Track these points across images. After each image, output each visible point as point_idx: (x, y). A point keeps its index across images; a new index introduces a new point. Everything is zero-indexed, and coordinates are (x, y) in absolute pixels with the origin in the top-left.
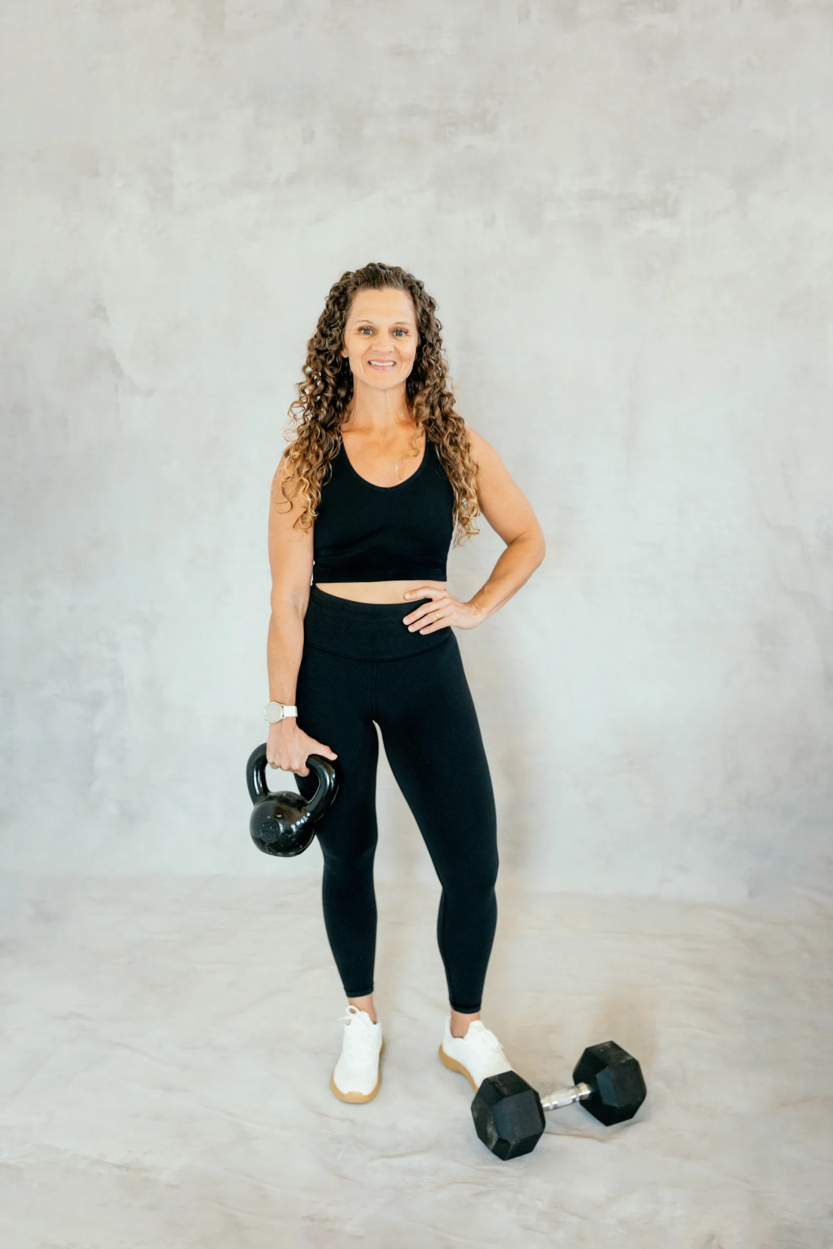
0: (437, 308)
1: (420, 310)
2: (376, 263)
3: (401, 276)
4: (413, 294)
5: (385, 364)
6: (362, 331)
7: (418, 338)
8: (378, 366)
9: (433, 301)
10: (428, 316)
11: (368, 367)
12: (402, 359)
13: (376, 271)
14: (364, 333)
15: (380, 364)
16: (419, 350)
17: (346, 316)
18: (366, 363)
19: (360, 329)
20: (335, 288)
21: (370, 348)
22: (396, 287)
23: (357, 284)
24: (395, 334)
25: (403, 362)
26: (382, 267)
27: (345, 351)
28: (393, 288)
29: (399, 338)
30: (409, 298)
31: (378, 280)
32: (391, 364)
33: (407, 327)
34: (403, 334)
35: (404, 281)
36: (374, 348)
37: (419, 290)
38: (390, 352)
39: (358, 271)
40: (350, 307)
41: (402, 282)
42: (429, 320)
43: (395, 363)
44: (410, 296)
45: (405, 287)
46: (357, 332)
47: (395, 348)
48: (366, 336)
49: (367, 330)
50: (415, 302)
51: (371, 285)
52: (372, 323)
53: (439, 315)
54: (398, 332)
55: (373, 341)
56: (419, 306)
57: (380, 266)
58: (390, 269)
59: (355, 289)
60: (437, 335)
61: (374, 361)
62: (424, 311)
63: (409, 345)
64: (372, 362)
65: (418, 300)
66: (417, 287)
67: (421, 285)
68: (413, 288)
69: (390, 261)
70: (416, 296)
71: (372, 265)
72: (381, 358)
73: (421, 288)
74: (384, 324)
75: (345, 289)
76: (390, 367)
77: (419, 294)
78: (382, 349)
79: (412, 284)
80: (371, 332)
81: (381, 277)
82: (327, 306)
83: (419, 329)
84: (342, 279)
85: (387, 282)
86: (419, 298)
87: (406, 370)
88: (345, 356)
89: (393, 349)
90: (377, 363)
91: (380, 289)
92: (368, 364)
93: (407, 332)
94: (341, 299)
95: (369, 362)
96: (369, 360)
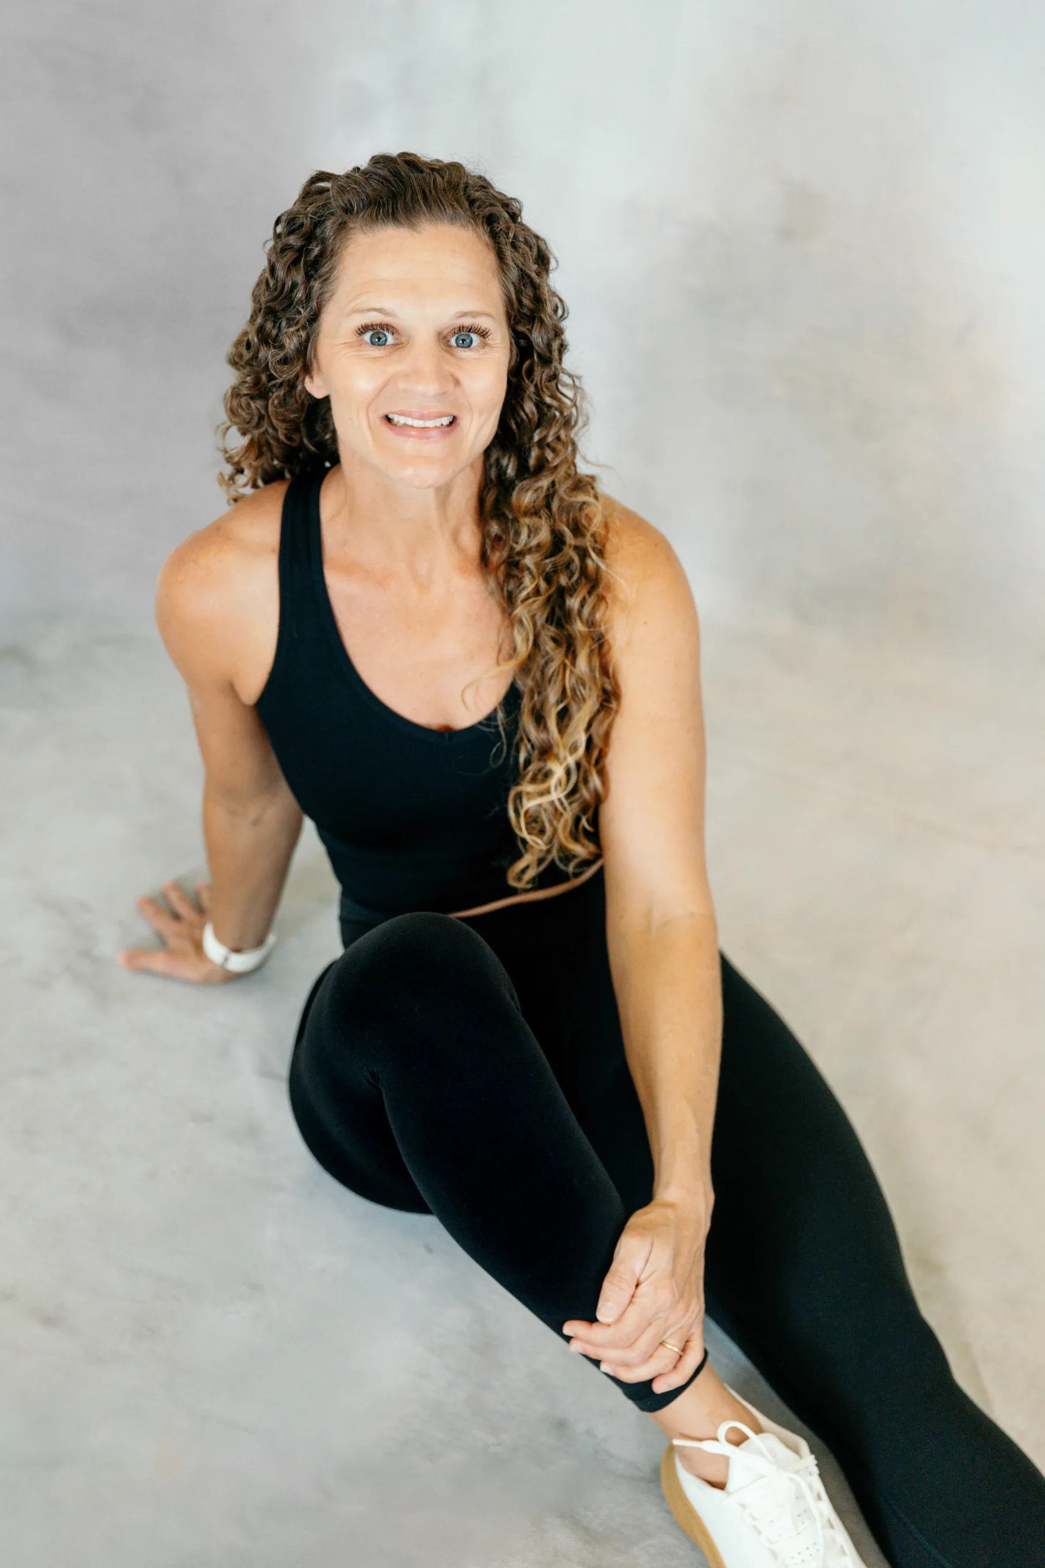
1: (514, 274)
3: (462, 187)
4: (494, 235)
5: (427, 423)
6: (367, 337)
7: (511, 343)
8: (412, 427)
9: (543, 247)
10: (535, 287)
11: (385, 429)
12: (469, 407)
13: (396, 174)
14: (373, 343)
15: (415, 423)
17: (321, 293)
18: (378, 421)
19: (361, 331)
20: (290, 222)
21: (388, 383)
22: (450, 218)
23: (348, 210)
24: (453, 345)
25: (475, 413)
26: (412, 163)
27: (317, 380)
28: (446, 222)
29: (464, 353)
30: (487, 245)
31: (405, 204)
32: (446, 421)
33: (483, 323)
34: (475, 338)
35: (472, 202)
36: (399, 384)
37: (509, 221)
40: (330, 272)
41: (467, 204)
43: (455, 419)
44: (486, 238)
45: (475, 216)
46: (353, 338)
47: (455, 381)
48: (377, 352)
49: (380, 335)
50: (500, 256)
51: (387, 215)
52: (394, 315)
54: (460, 338)
55: (397, 365)
56: (511, 264)
57: (407, 162)
58: (434, 168)
59: (342, 226)
61: (401, 414)
62: (524, 276)
63: (490, 368)
64: (396, 418)
65: (508, 251)
66: (504, 213)
68: (496, 218)
70: (502, 240)
71: (386, 160)
72: (418, 408)
73: (514, 217)
74: (425, 319)
75: (317, 222)
76: (442, 430)
77: (511, 235)
78: (419, 385)
79: (492, 207)
80: (390, 339)
81: (414, 192)
82: (272, 269)
83: (513, 323)
85: (430, 208)
86: (514, 246)
88: (318, 394)
89: (447, 383)
90: (410, 422)
91: (412, 226)
92: (385, 421)
93: (483, 334)
94: (308, 252)
95: (387, 419)
96: (385, 411)
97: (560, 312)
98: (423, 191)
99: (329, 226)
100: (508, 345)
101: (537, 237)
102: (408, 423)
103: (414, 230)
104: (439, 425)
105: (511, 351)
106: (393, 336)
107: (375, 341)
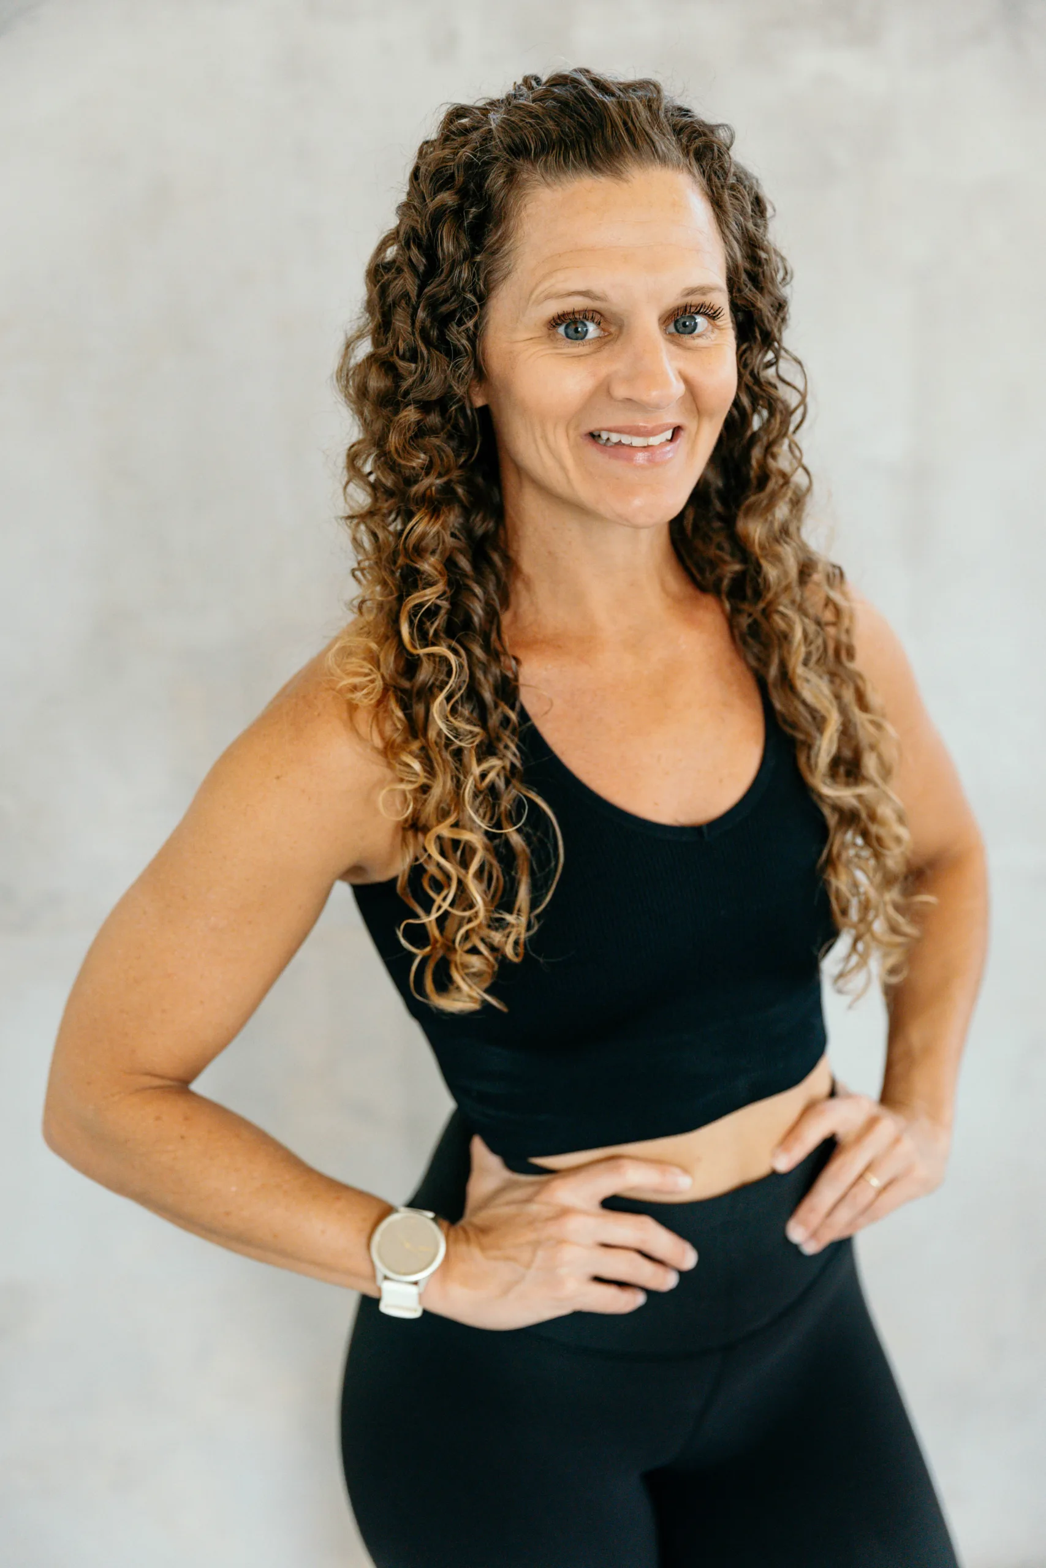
1: (735, 229)
3: (661, 112)
4: (708, 176)
5: (649, 440)
6: (561, 330)
8: (630, 446)
11: (592, 452)
12: (695, 413)
14: (570, 337)
15: (638, 441)
17: (492, 271)
18: (581, 439)
19: (553, 321)
21: (604, 390)
22: (664, 159)
23: (520, 153)
24: (677, 329)
25: (701, 419)
26: (597, 85)
27: (481, 388)
28: (656, 163)
29: (687, 339)
30: (702, 191)
31: (601, 141)
32: (668, 434)
34: (699, 322)
35: (678, 133)
40: (501, 242)
41: (671, 135)
43: (678, 432)
44: (702, 185)
46: (544, 331)
47: (685, 379)
49: (580, 325)
50: (717, 204)
51: (579, 161)
52: (600, 298)
54: (685, 320)
55: (610, 363)
56: (731, 213)
59: (511, 177)
61: (612, 428)
63: (718, 361)
64: (607, 436)
65: (727, 197)
66: (717, 148)
68: (708, 155)
70: (716, 180)
72: (640, 421)
74: (641, 298)
75: (475, 170)
76: (663, 447)
77: (723, 172)
79: (699, 140)
80: (592, 330)
81: (614, 126)
85: (637, 146)
87: (710, 444)
88: (480, 403)
89: (675, 382)
90: (626, 439)
91: (617, 173)
92: (591, 440)
93: (712, 316)
94: (466, 214)
95: (594, 436)
96: (592, 426)
98: (625, 123)
99: (494, 176)
102: (623, 442)
103: (621, 179)
104: (664, 440)
106: (599, 324)
107: (571, 332)
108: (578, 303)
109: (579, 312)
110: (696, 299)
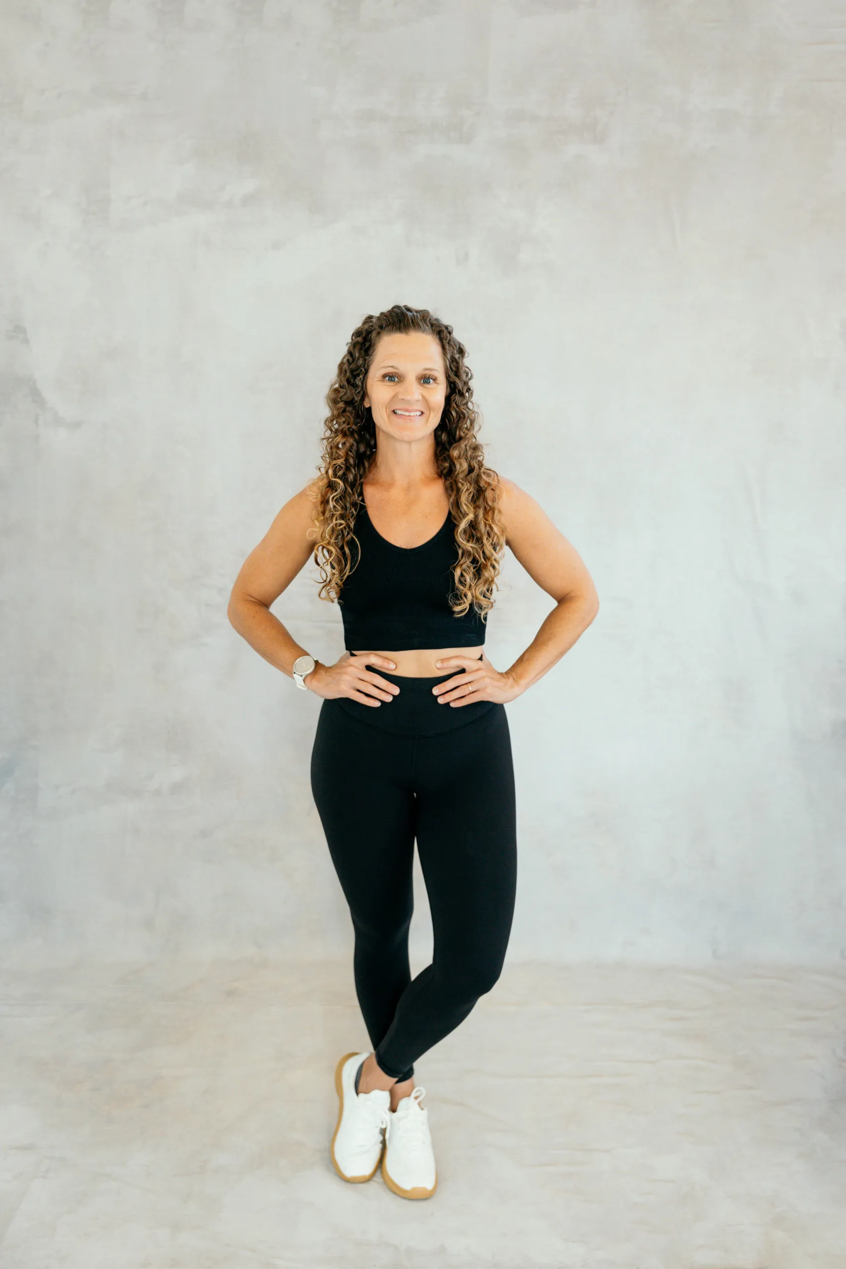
0: (466, 355)
1: (449, 356)
2: (402, 304)
3: (428, 319)
5: (412, 414)
6: (387, 378)
7: (447, 385)
8: (404, 415)
9: (461, 346)
10: (457, 363)
11: (393, 416)
12: (430, 408)
13: (402, 313)
15: (407, 414)
16: (448, 399)
17: (369, 361)
18: (390, 413)
19: (384, 376)
20: (358, 333)
21: (395, 397)
22: (424, 331)
23: (381, 327)
24: (422, 381)
25: (431, 411)
26: (409, 310)
27: (366, 400)
28: (421, 332)
29: (427, 386)
30: (438, 343)
31: (404, 324)
32: (419, 413)
33: (435, 373)
34: (431, 381)
35: (432, 325)
36: (400, 397)
37: (448, 335)
38: (418, 400)
39: (382, 313)
40: (373, 352)
41: (429, 325)
42: (458, 368)
43: (422, 413)
44: (438, 341)
45: (433, 331)
46: (381, 379)
47: (423, 397)
48: (392, 384)
49: (392, 377)
50: (443, 348)
51: (397, 329)
52: (398, 369)
53: (468, 362)
54: (425, 379)
55: (399, 389)
56: (448, 352)
57: (406, 309)
58: (417, 312)
59: (379, 333)
60: (466, 383)
61: (399, 410)
62: (453, 358)
63: (438, 394)
64: (398, 412)
65: (447, 347)
66: (445, 332)
67: (450, 329)
68: (442, 333)
69: (416, 303)
70: (444, 341)
71: (397, 307)
72: (406, 407)
73: (450, 333)
74: (411, 370)
75: (369, 332)
76: (418, 417)
77: (448, 339)
78: (408, 398)
79: (440, 328)
80: (396, 379)
81: (408, 319)
82: (349, 351)
83: (448, 377)
84: (365, 323)
85: (414, 326)
86: (448, 343)
87: (435, 420)
88: (367, 406)
89: (420, 398)
90: (403, 413)
91: (407, 333)
92: (393, 413)
93: (435, 380)
94: (365, 345)
95: (394, 411)
96: (393, 409)
97: (470, 375)
98: (412, 320)
99: (374, 334)
100: (446, 384)
101: (459, 344)
105: (447, 388)
106: (397, 378)
107: (390, 380)
108: (390, 370)
109: (391, 373)
110: (428, 372)
